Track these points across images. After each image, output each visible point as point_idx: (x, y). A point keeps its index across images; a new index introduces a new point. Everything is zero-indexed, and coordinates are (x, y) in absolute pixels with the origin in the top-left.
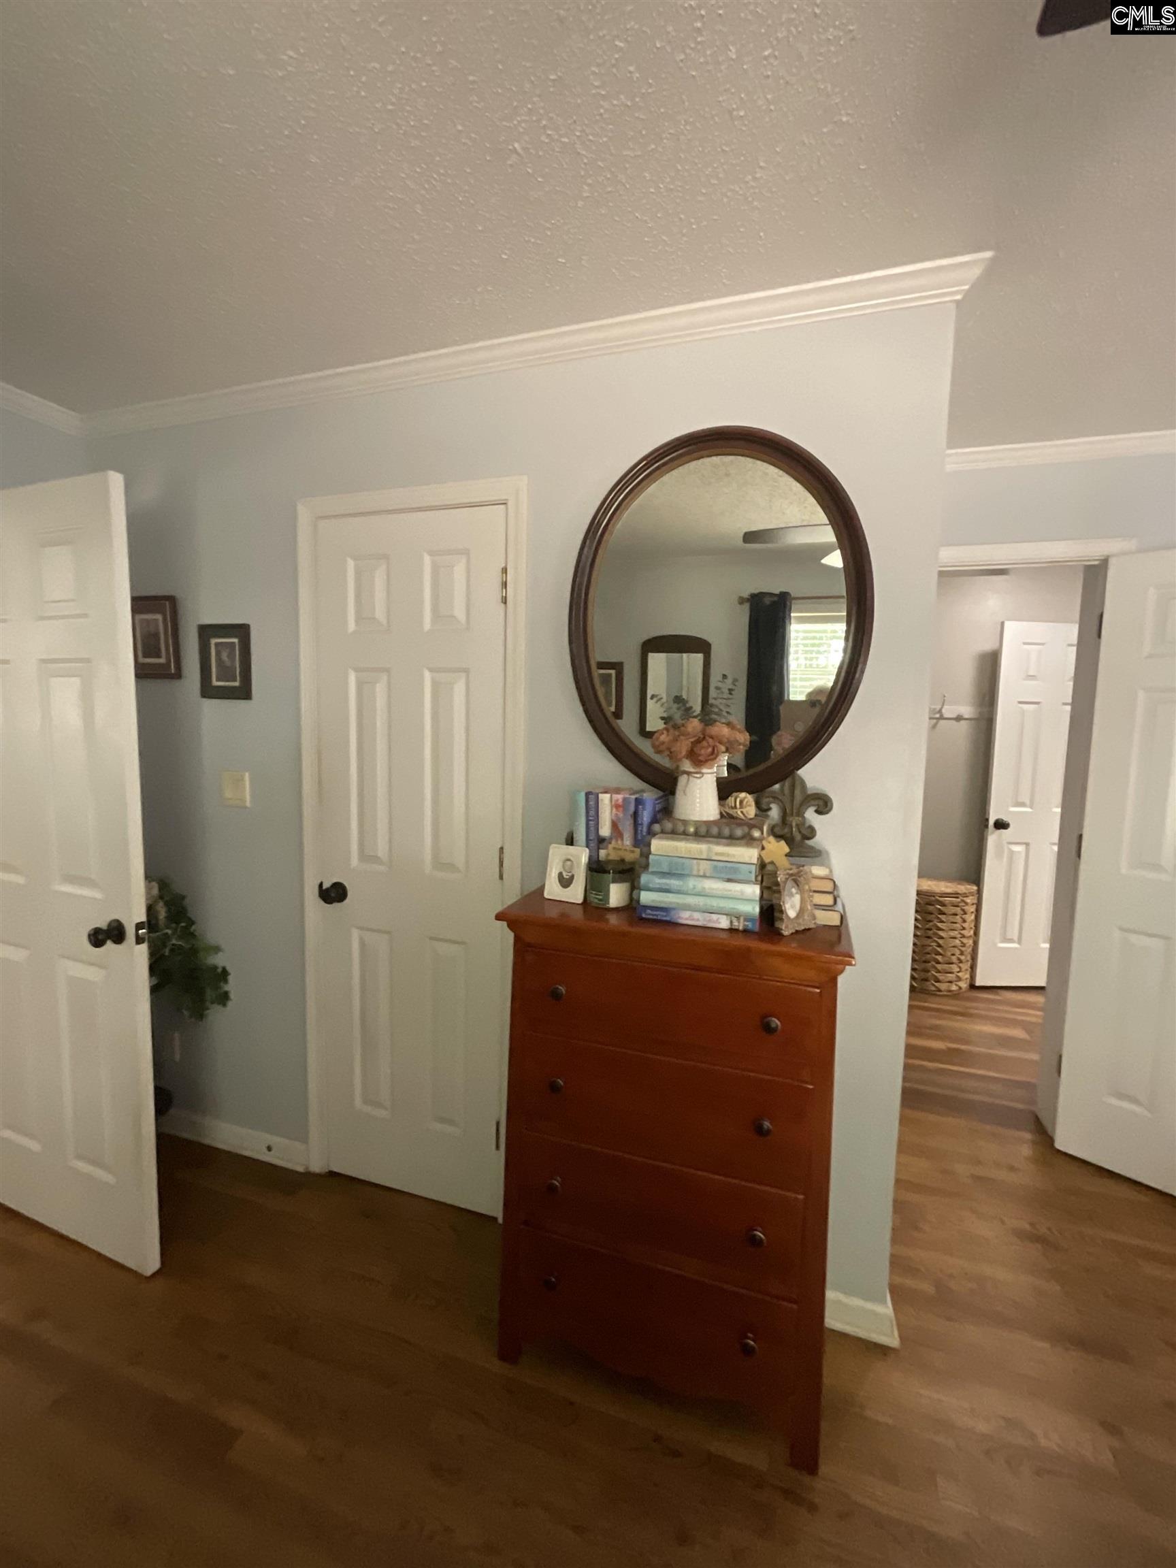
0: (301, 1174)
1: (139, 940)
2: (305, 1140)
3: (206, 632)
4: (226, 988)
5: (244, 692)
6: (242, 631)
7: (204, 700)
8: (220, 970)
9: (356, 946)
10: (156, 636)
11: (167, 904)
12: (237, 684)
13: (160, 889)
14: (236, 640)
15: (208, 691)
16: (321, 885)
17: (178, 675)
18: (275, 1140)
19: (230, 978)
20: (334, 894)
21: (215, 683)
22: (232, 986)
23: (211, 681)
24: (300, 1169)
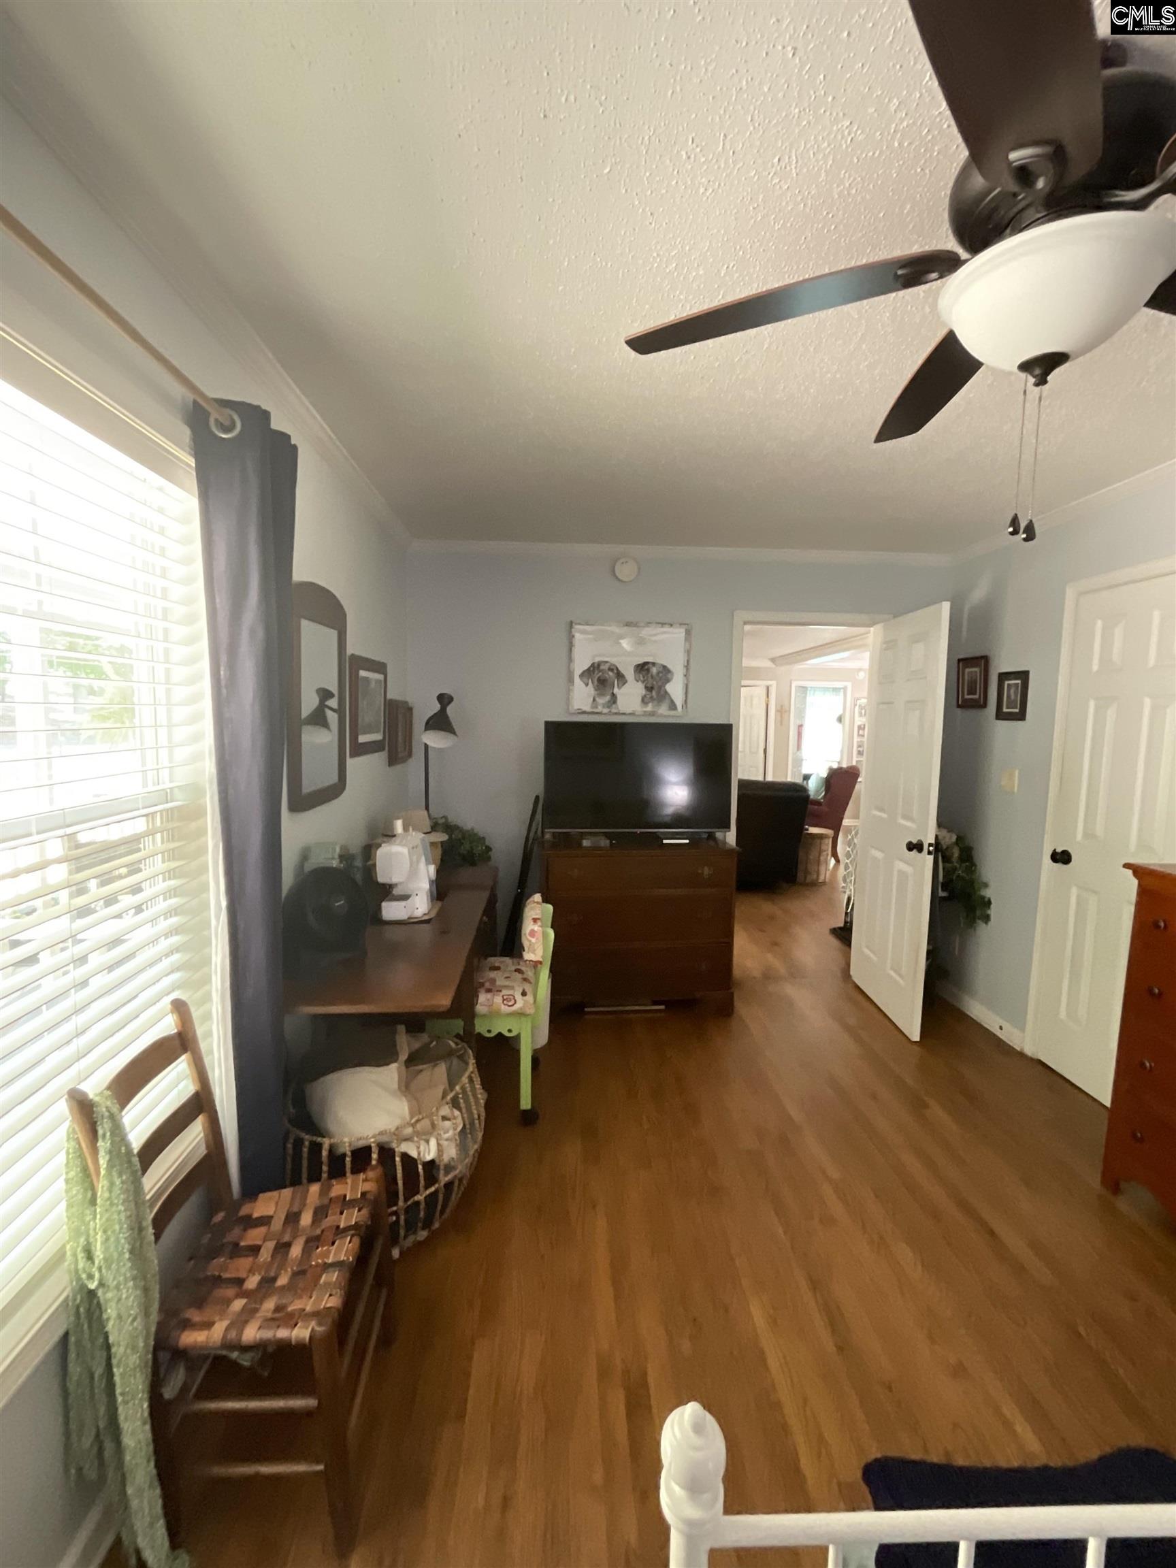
0: (1018, 1052)
1: (929, 853)
2: (1023, 1029)
3: (1003, 677)
4: (989, 912)
5: (1021, 716)
6: (1024, 676)
7: (998, 721)
8: (986, 900)
9: (1073, 900)
10: (975, 682)
11: (961, 850)
12: (1017, 710)
13: (957, 839)
14: (1019, 682)
15: (1000, 715)
16: (1055, 850)
17: (984, 705)
18: (1006, 1025)
19: (992, 906)
20: (1062, 858)
21: (1005, 710)
22: (993, 911)
23: (1002, 709)
24: (1018, 1049)
